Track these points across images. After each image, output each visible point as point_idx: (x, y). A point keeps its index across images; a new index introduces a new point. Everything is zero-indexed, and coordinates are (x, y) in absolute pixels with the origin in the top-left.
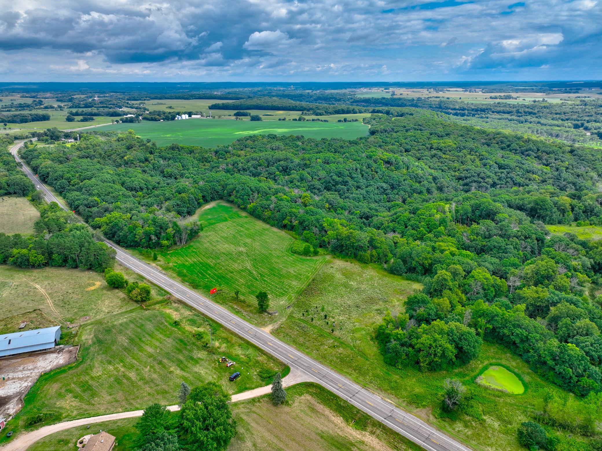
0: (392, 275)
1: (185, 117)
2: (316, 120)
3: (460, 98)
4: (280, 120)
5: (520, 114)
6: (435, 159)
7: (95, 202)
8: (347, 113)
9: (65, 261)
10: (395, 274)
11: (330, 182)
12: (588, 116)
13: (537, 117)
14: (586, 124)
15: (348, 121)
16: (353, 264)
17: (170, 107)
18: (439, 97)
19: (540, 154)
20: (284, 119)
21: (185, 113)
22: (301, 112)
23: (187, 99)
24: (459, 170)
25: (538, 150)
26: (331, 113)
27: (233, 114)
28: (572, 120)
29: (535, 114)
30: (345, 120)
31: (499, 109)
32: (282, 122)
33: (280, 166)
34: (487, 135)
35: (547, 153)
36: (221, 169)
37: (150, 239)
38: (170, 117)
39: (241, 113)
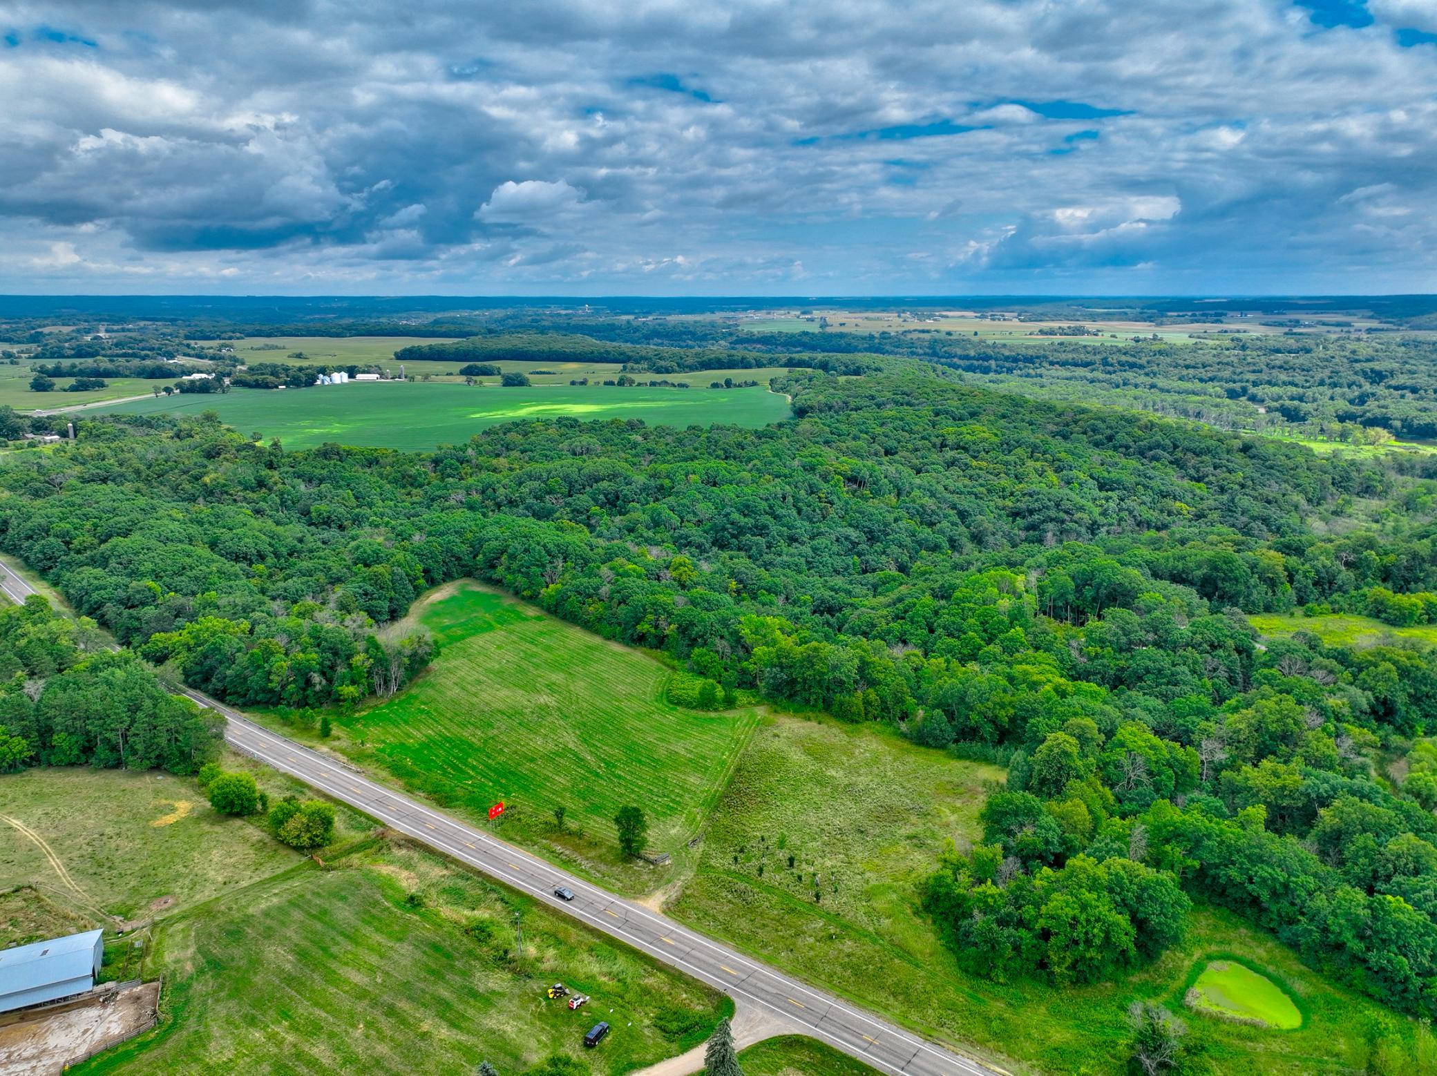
0: (922, 749)
1: (340, 378)
2: (659, 384)
3: (976, 334)
4: (573, 383)
5: (1110, 368)
6: (954, 471)
7: (147, 593)
8: (729, 368)
9: (88, 749)
10: (928, 745)
11: (724, 529)
12: (1254, 372)
13: (1147, 374)
14: (1252, 390)
15: (735, 386)
16: (824, 726)
17: (299, 356)
18: (928, 332)
19: (1181, 455)
20: (583, 383)
21: (339, 369)
22: (620, 366)
23: (338, 335)
24: (1012, 494)
25: (1175, 447)
26: (692, 368)
27: (458, 371)
28: (1221, 380)
29: (1141, 367)
30: (728, 384)
31: (1063, 357)
32: (577, 387)
33: (600, 492)
34: (1060, 415)
35: (1194, 453)
36: (453, 502)
37: (308, 683)
38: (304, 379)
39: (476, 367)
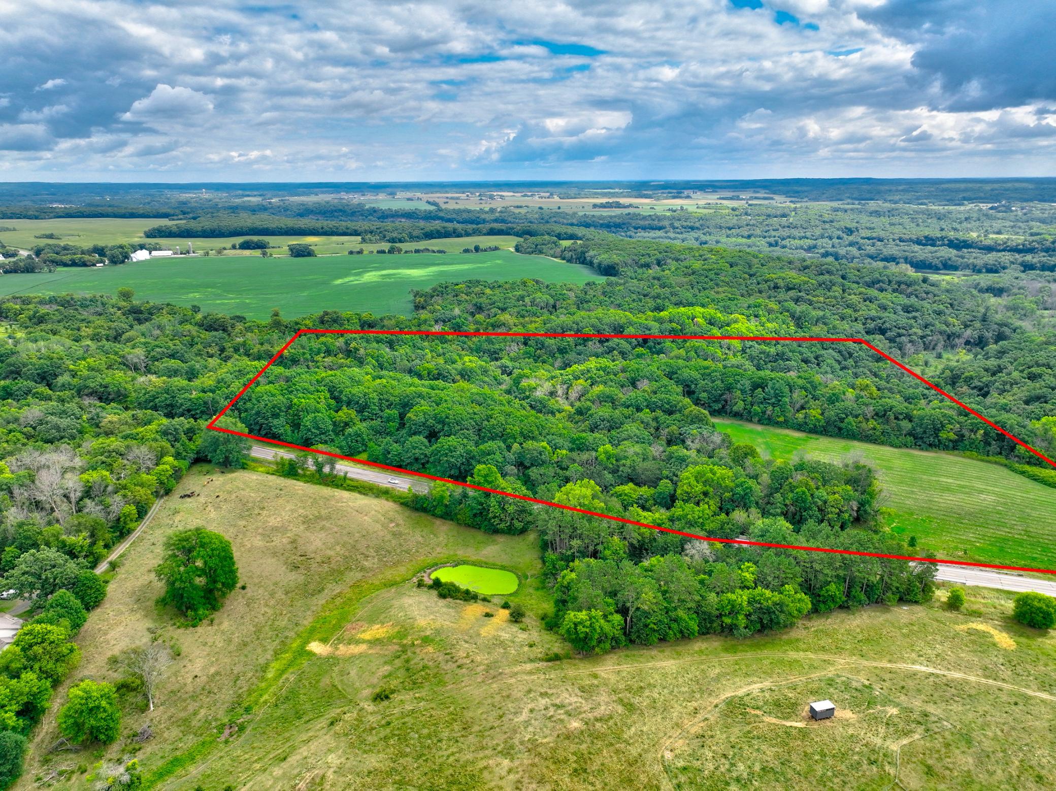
2: (422, 251)
8: (446, 237)
15: (482, 250)
17: (51, 236)
22: (359, 238)
26: (419, 238)
27: (230, 246)
30: (477, 249)
32: (355, 256)
39: (252, 242)
